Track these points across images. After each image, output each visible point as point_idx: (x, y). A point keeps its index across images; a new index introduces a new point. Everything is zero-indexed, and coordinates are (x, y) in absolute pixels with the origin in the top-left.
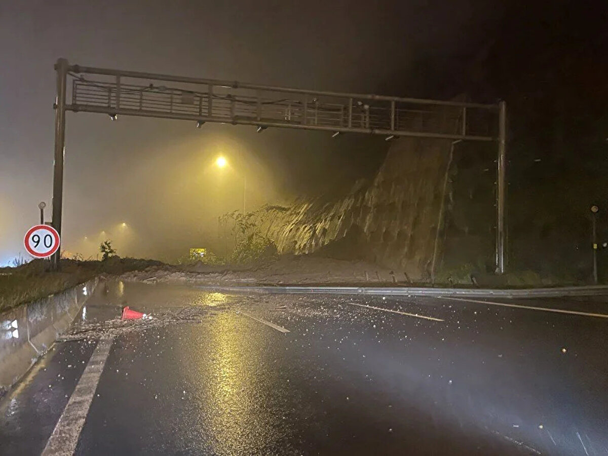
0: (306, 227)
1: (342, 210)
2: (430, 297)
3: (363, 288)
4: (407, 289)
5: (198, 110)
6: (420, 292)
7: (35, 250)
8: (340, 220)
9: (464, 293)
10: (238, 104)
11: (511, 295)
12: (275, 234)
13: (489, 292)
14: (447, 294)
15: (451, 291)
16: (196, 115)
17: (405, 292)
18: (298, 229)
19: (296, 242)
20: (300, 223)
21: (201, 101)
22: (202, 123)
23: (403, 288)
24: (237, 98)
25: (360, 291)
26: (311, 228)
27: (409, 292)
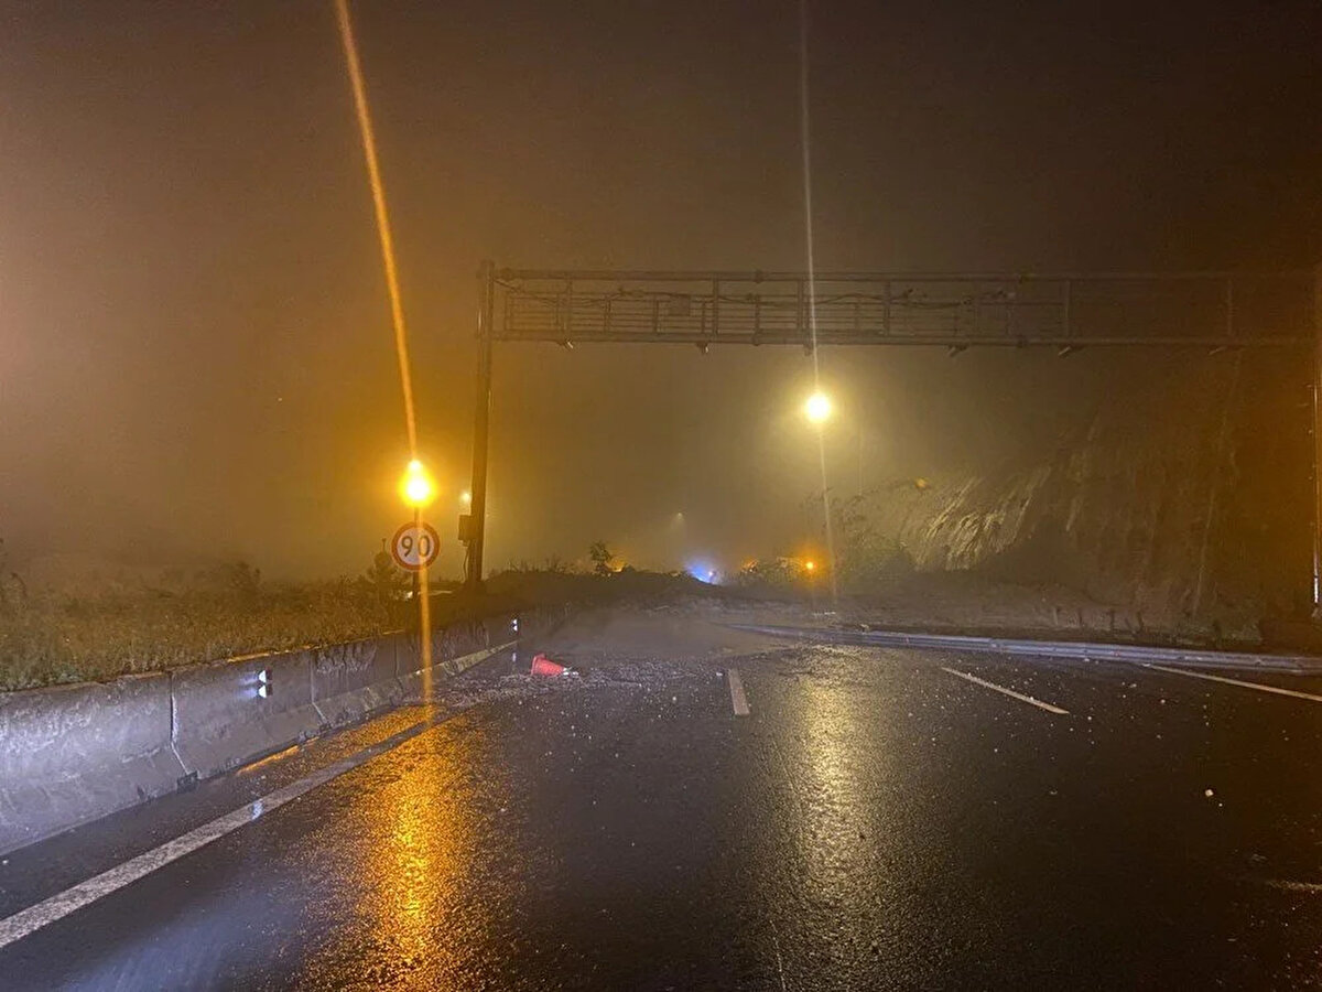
0: (967, 519)
1: (1030, 488)
2: (1131, 664)
3: (998, 640)
4: (1084, 645)
5: (699, 325)
6: (1112, 653)
7: (406, 560)
8: (1024, 509)
9: (1200, 659)
10: (765, 310)
11: (1300, 667)
12: (915, 532)
13: (1254, 659)
14: (1166, 660)
15: (1171, 655)
16: (697, 334)
17: (1081, 651)
18: (954, 525)
19: (947, 549)
20: (959, 512)
21: (704, 309)
22: (702, 345)
23: (1079, 645)
24: (763, 300)
25: (994, 646)
26: (975, 522)
27: (1089, 651)
